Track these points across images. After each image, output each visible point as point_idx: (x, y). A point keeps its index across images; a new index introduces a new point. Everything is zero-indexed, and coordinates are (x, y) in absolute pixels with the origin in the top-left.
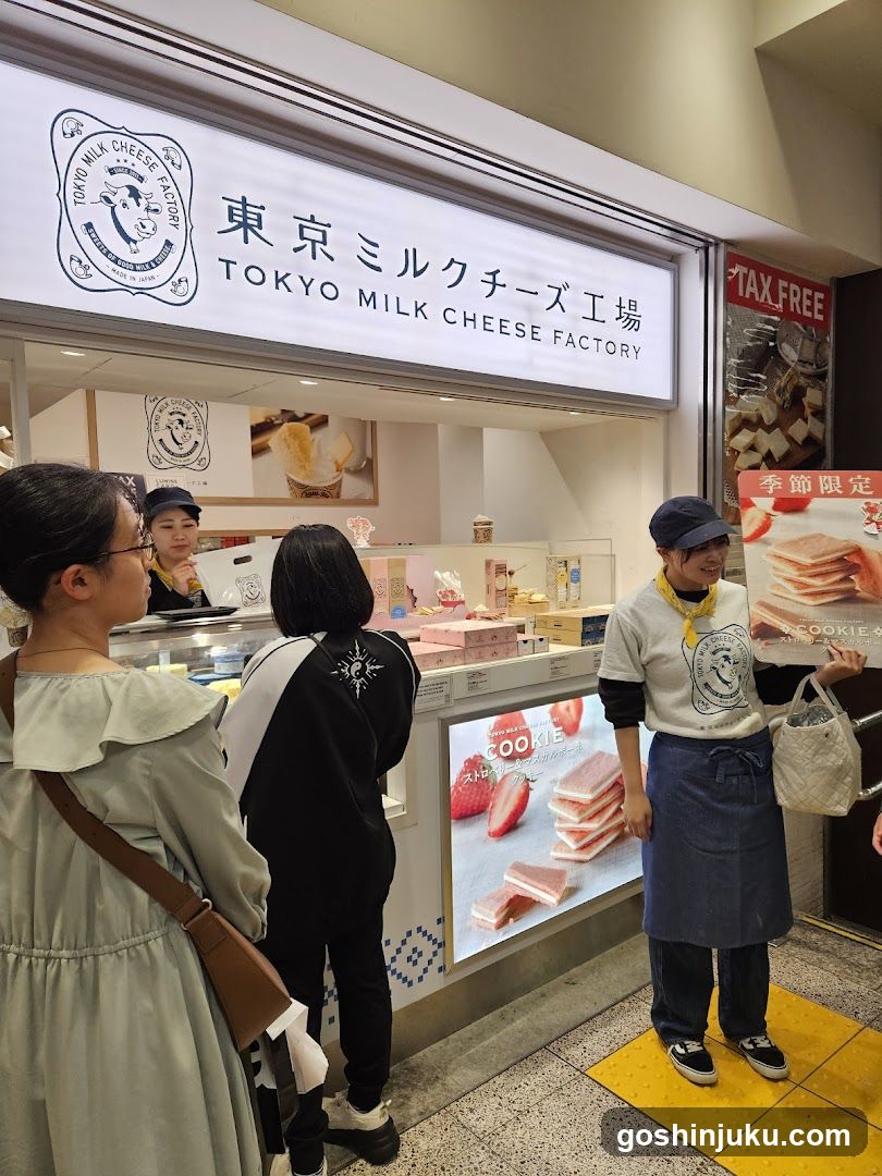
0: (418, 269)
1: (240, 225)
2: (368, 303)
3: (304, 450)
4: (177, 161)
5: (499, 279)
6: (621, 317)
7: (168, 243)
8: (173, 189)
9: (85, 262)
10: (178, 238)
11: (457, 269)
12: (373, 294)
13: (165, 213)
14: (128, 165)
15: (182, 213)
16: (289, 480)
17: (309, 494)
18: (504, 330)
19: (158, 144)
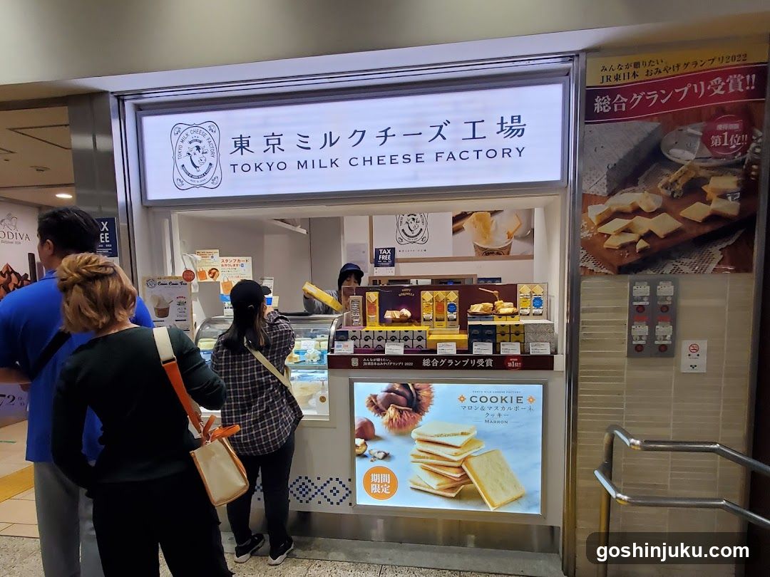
0: (333, 142)
1: (240, 147)
2: (302, 167)
3: (486, 228)
4: (214, 130)
5: (389, 133)
6: (502, 130)
7: (210, 164)
8: (212, 142)
9: (182, 180)
10: (213, 161)
11: (358, 135)
12: (306, 162)
13: (209, 153)
14: (196, 138)
15: (216, 151)
16: (476, 246)
17: (488, 253)
18: (393, 161)
19: (206, 126)
